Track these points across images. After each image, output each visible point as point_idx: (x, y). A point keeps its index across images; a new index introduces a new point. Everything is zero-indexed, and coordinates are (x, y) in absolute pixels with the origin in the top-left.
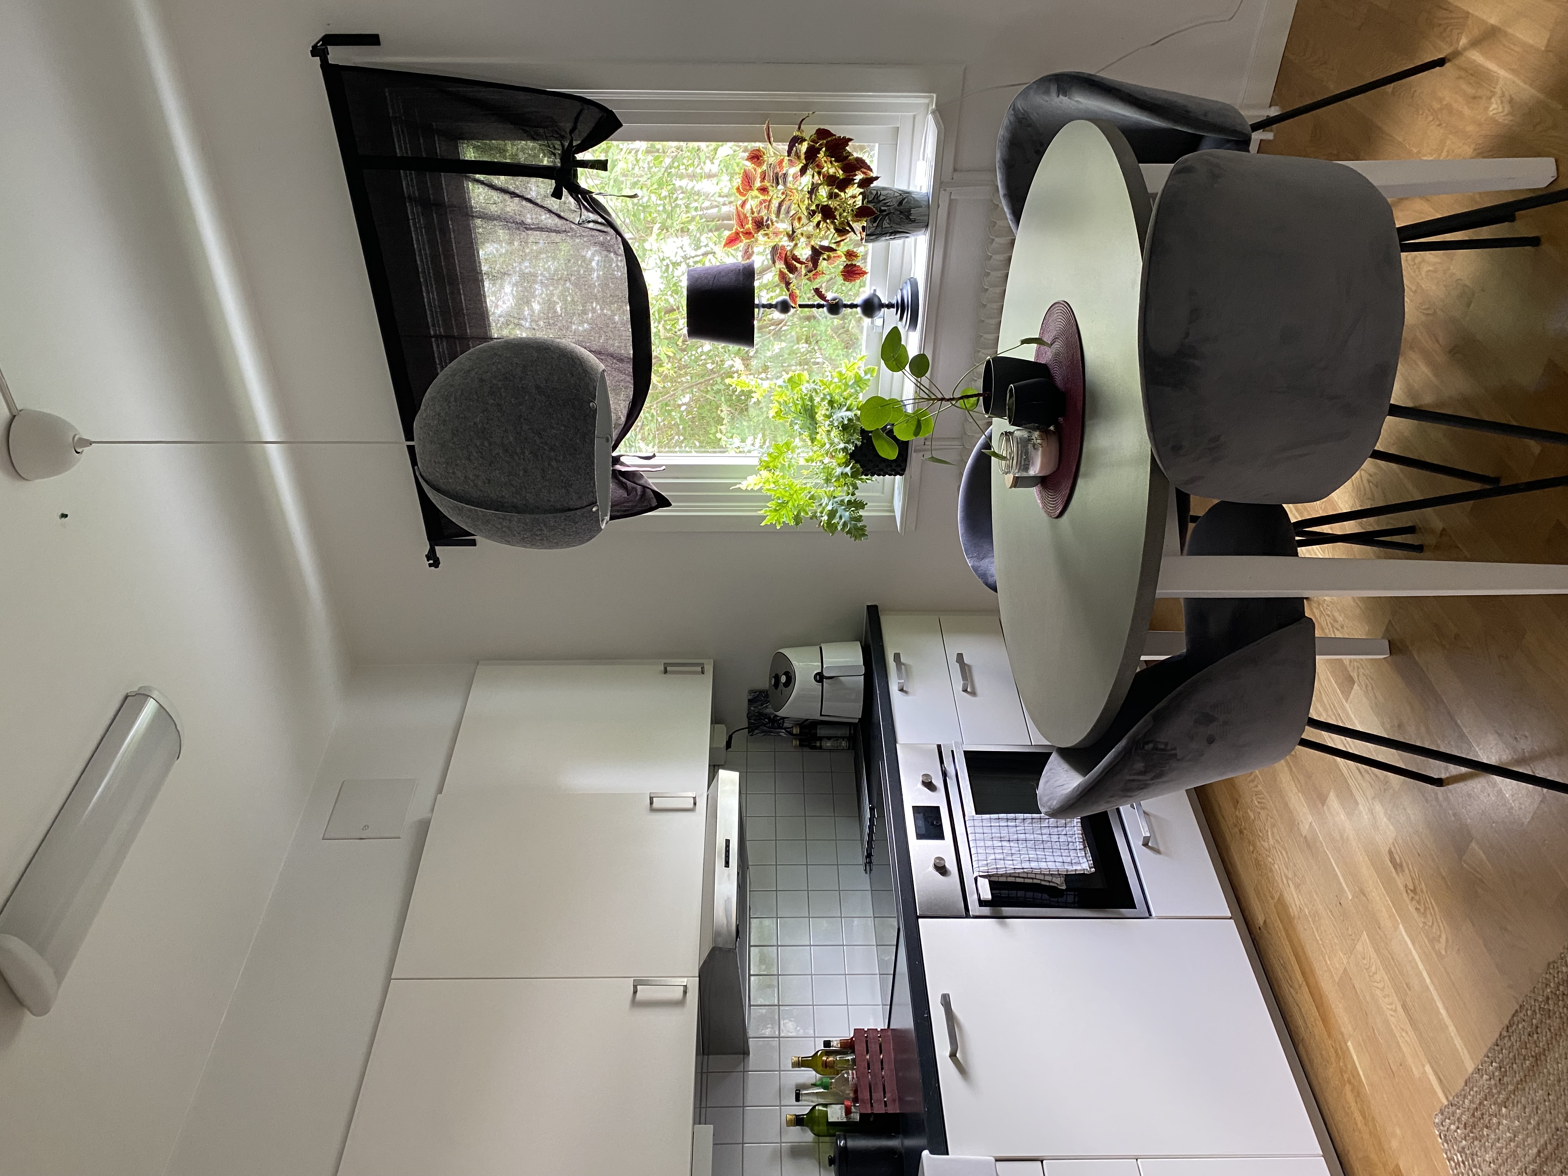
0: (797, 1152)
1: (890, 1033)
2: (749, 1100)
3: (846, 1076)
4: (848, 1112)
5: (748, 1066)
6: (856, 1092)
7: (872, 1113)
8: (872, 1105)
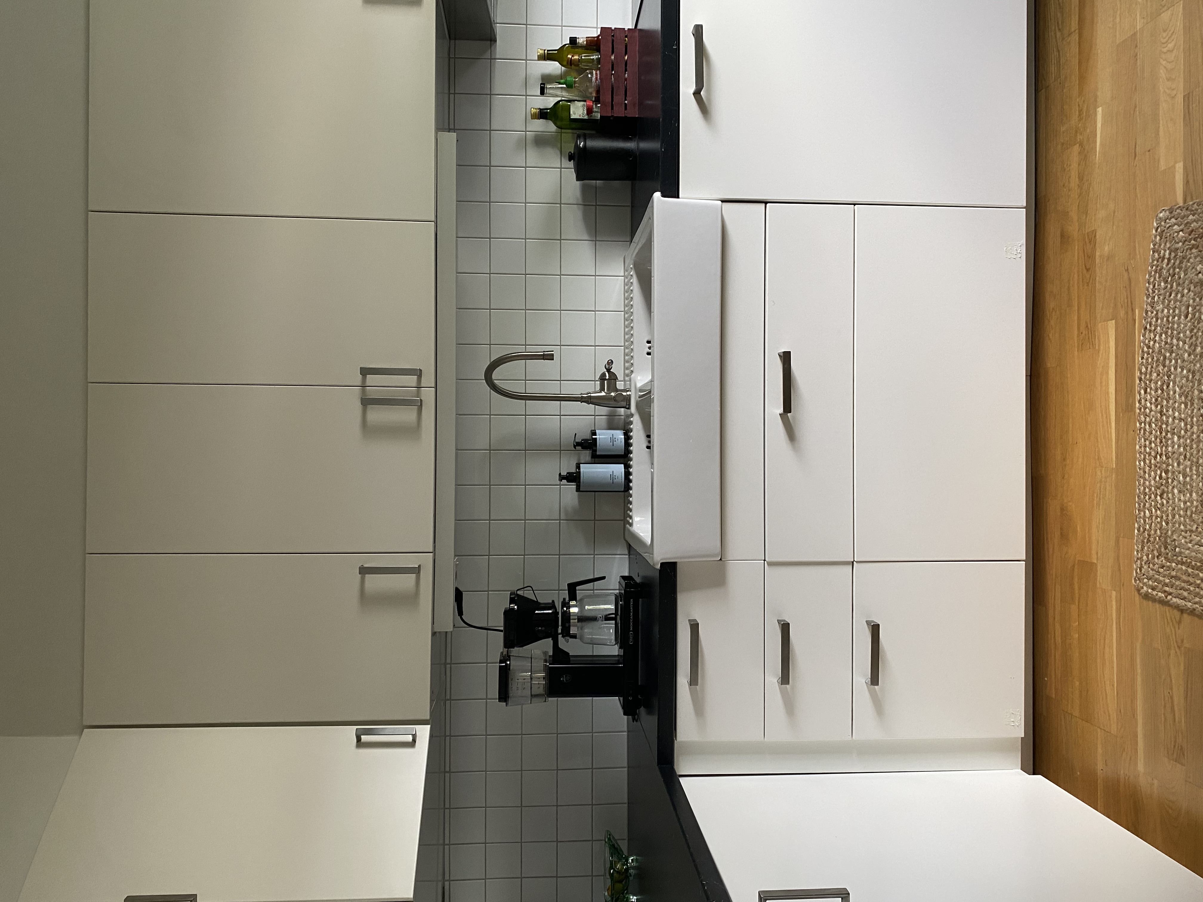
0: (540, 141)
1: (637, 34)
2: (497, 89)
3: (589, 76)
4: (590, 111)
5: (495, 54)
6: (598, 92)
7: (612, 116)
8: (612, 108)
